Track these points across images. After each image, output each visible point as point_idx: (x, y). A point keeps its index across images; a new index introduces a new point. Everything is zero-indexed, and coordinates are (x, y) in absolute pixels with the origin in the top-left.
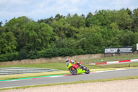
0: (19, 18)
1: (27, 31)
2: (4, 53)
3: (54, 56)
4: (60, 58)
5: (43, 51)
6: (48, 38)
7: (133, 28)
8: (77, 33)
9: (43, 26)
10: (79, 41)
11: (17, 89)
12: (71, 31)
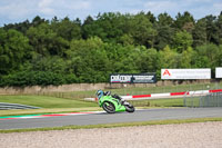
3: (30, 84)
4: (38, 88)
5: (12, 76)
6: (20, 55)
7: (156, 43)
8: (68, 48)
9: (13, 35)
10: (69, 62)
12: (58, 44)
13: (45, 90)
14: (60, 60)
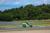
0: (30, 5)
1: (32, 10)
2: (24, 17)
3: (42, 19)
4: (44, 20)
5: (38, 17)
9: (38, 8)
11: (28, 30)
12: (48, 10)
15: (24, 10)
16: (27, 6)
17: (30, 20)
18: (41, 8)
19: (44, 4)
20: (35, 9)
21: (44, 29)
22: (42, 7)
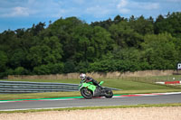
0: (68, 19)
1: (77, 36)
2: (46, 63)
3: (111, 70)
4: (118, 74)
5: (97, 63)
8: (142, 41)
9: (98, 30)
10: (144, 52)
13: (123, 75)
14: (136, 51)
15: (47, 39)
16: (60, 22)
17: (69, 74)
18: (107, 29)
19: (118, 17)
20: (87, 36)
21: (120, 107)
22: (113, 25)
